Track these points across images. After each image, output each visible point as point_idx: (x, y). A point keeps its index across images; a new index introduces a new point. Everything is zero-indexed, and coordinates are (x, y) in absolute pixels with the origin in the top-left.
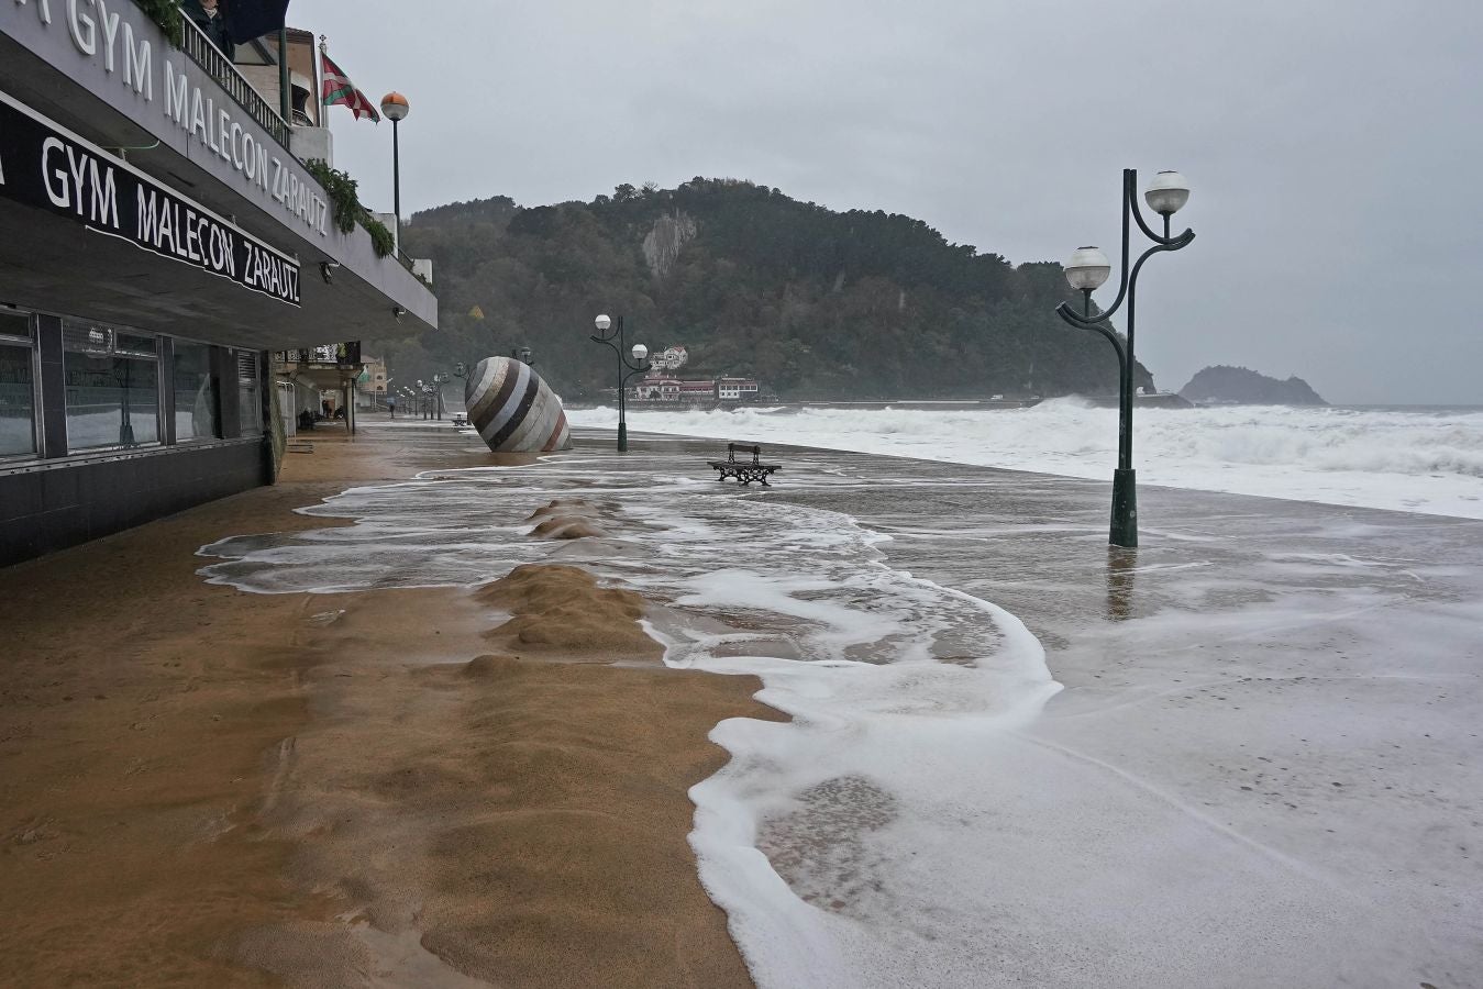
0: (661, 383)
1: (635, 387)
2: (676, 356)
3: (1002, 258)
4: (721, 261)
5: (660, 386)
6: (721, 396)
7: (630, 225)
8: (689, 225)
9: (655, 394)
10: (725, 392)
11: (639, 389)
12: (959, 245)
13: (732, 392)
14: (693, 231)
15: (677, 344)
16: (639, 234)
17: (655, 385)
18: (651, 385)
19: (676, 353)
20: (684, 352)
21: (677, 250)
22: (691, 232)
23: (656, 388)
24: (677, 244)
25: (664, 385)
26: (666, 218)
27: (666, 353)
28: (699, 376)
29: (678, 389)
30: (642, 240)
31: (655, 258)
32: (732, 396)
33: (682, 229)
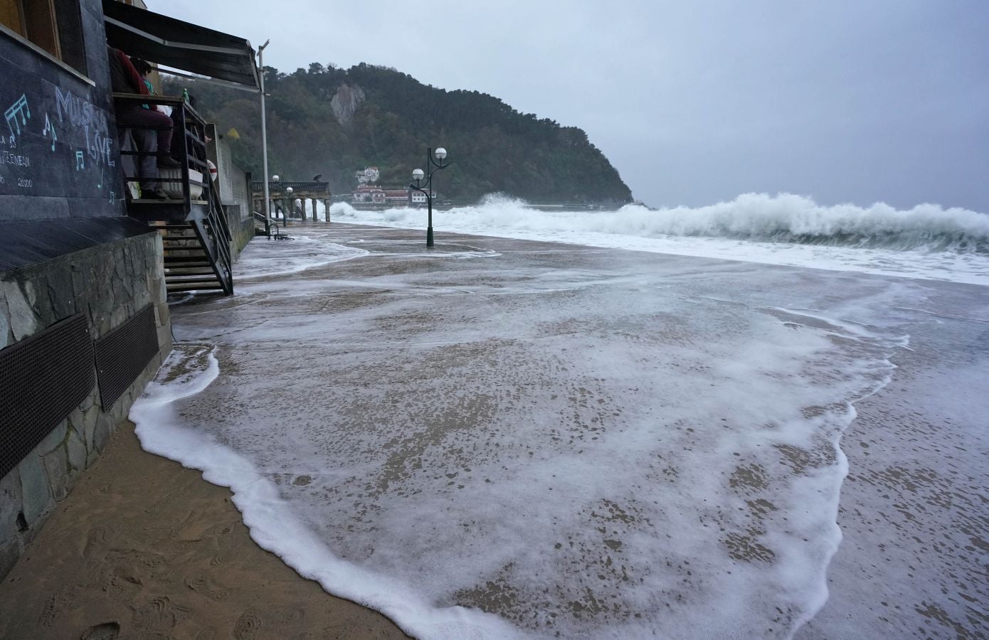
0: (371, 191)
1: (353, 194)
2: (372, 173)
3: (555, 121)
4: (389, 114)
5: (371, 194)
6: (413, 201)
7: (322, 90)
8: (360, 92)
9: (368, 199)
10: (417, 197)
11: (355, 195)
12: (525, 113)
13: (421, 198)
14: (363, 96)
15: (373, 165)
16: (328, 96)
17: (367, 192)
18: (365, 192)
19: (373, 171)
20: (377, 171)
21: (353, 108)
22: (362, 97)
23: (368, 194)
24: (353, 103)
25: (374, 192)
26: (345, 86)
27: (366, 171)
28: (394, 187)
29: (384, 195)
30: (330, 100)
31: (340, 112)
32: (421, 201)
33: (357, 94)
